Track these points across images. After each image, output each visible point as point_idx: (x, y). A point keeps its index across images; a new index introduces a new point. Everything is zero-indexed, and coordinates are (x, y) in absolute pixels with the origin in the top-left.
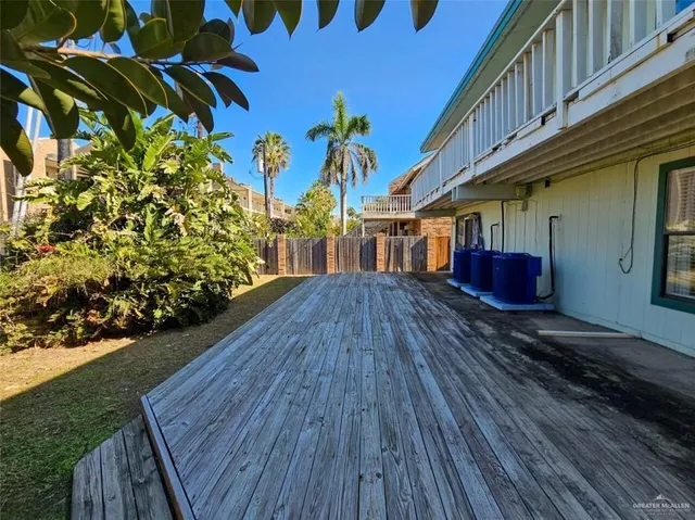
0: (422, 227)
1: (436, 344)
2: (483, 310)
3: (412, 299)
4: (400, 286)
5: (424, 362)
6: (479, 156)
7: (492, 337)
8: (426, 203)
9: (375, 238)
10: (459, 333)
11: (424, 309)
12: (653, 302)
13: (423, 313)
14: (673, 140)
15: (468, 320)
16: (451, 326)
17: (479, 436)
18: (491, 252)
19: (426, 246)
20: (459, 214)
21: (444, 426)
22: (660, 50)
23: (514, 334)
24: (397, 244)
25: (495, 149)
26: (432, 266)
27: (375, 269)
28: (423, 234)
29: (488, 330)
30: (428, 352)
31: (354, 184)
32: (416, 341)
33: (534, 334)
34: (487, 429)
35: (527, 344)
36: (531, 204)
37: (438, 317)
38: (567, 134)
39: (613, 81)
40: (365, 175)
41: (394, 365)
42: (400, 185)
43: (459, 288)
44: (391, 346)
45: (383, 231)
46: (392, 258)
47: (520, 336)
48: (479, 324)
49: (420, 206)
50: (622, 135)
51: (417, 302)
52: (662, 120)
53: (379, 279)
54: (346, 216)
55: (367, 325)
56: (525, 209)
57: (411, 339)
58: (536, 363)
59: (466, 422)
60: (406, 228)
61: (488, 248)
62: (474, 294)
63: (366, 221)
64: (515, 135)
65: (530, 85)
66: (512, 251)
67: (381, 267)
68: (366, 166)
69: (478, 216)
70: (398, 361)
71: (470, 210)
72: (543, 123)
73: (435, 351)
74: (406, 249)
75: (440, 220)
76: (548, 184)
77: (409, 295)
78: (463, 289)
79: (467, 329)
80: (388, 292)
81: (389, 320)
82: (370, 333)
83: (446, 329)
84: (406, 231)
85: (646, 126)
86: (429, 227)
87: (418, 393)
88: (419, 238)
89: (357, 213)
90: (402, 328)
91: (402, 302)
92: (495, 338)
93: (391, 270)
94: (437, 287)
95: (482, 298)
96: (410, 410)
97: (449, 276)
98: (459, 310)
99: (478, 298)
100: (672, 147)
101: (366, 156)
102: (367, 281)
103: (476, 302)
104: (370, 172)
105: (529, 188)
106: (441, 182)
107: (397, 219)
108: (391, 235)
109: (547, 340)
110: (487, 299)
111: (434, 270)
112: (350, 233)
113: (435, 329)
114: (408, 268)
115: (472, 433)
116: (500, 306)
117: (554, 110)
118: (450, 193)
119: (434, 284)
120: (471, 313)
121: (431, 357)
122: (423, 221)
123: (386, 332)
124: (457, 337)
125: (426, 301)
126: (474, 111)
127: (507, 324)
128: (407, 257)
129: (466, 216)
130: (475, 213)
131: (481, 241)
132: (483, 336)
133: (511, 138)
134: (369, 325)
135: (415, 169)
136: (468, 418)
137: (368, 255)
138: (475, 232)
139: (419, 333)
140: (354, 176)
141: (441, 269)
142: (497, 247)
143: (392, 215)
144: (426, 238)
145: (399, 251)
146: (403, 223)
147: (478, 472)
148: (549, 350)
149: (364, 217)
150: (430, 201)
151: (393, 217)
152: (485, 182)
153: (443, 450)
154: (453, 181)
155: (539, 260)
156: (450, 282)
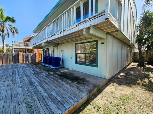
0: (34, 51)
1: (40, 79)
2: (51, 69)
3: (32, 69)
4: (28, 67)
5: (38, 84)
6: (48, 37)
7: (53, 74)
8: (35, 45)
9: (19, 54)
10: (46, 75)
11: (36, 71)
12: (76, 64)
13: (36, 72)
14: (77, 40)
15: (48, 72)
16: (44, 74)
17: (52, 96)
18: (52, 57)
19: (36, 56)
20: (44, 48)
21: (45, 97)
22: (75, 27)
23: (57, 73)
24: (27, 55)
25: (52, 36)
26: (37, 60)
27: (19, 62)
28: (34, 53)
29: (52, 73)
30: (39, 82)
31: (9, 37)
32: (35, 80)
33: (60, 72)
34: (54, 93)
35: (60, 74)
36: (58, 48)
37: (40, 73)
38: (64, 36)
39: (70, 30)
40: (13, 35)
41: (29, 88)
42: (27, 40)
43: (45, 65)
44: (27, 83)
45: (21, 52)
46: (25, 59)
47: (58, 73)
48: (50, 72)
49: (33, 46)
50: (71, 38)
51: (34, 70)
52: (75, 37)
53: (21, 65)
54: (5, 47)
55: (18, 79)
56: (57, 48)
57: (33, 80)
58: (61, 77)
59: (49, 94)
60: (29, 51)
61: (51, 56)
62: (48, 66)
63: (14, 48)
64: (56, 34)
65: (58, 25)
66: (55, 57)
67: (21, 62)
68: (13, 32)
69: (48, 49)
70: (30, 86)
71: (47, 48)
72: (60, 33)
73: (40, 81)
74: (29, 56)
75: (39, 49)
76: (61, 44)
77: (31, 69)
78: (46, 65)
79: (47, 74)
80: (25, 69)
81: (26, 76)
82: (19, 81)
83: (43, 75)
84: (29, 52)
85: (74, 37)
86: (36, 51)
87: (37, 92)
88: (33, 54)
89: (10, 46)
90: (30, 77)
91: (30, 71)
92: (54, 74)
93: (25, 62)
94: (39, 66)
95: (50, 67)
96: (35, 98)
97: (42, 63)
98: (45, 70)
99: (49, 67)
100: (76, 41)
101: (14, 29)
102: (16, 66)
103: (49, 68)
104: (15, 34)
105: (58, 45)
106: (39, 41)
107: (26, 49)
108: (24, 53)
109: (62, 73)
110: (51, 67)
111: (38, 61)
112: (7, 52)
113: (40, 76)
114: (30, 62)
115: (51, 96)
116: (54, 68)
117: (62, 32)
118: (42, 43)
119: (39, 65)
120: (48, 70)
121: (40, 83)
122: (34, 50)
123: (25, 80)
124: (45, 76)
125: (37, 69)
126: (47, 27)
127: (55, 71)
128: (30, 59)
129: (46, 49)
130: (47, 49)
131: (49, 54)
132: (51, 75)
133: (55, 35)
134: (19, 80)
135: (31, 36)
136: (50, 93)
137: (16, 59)
138: (48, 53)
139: (35, 78)
140: (9, 34)
141: (40, 61)
142: (53, 56)
143: (24, 47)
144: (35, 54)
145: (27, 57)
146: (28, 50)
147: (53, 103)
148: (63, 74)
149: (13, 47)
150: (36, 45)
151: (25, 48)
152: (50, 42)
153: (45, 103)
154: (42, 41)
155: (60, 58)
156: (42, 64)
